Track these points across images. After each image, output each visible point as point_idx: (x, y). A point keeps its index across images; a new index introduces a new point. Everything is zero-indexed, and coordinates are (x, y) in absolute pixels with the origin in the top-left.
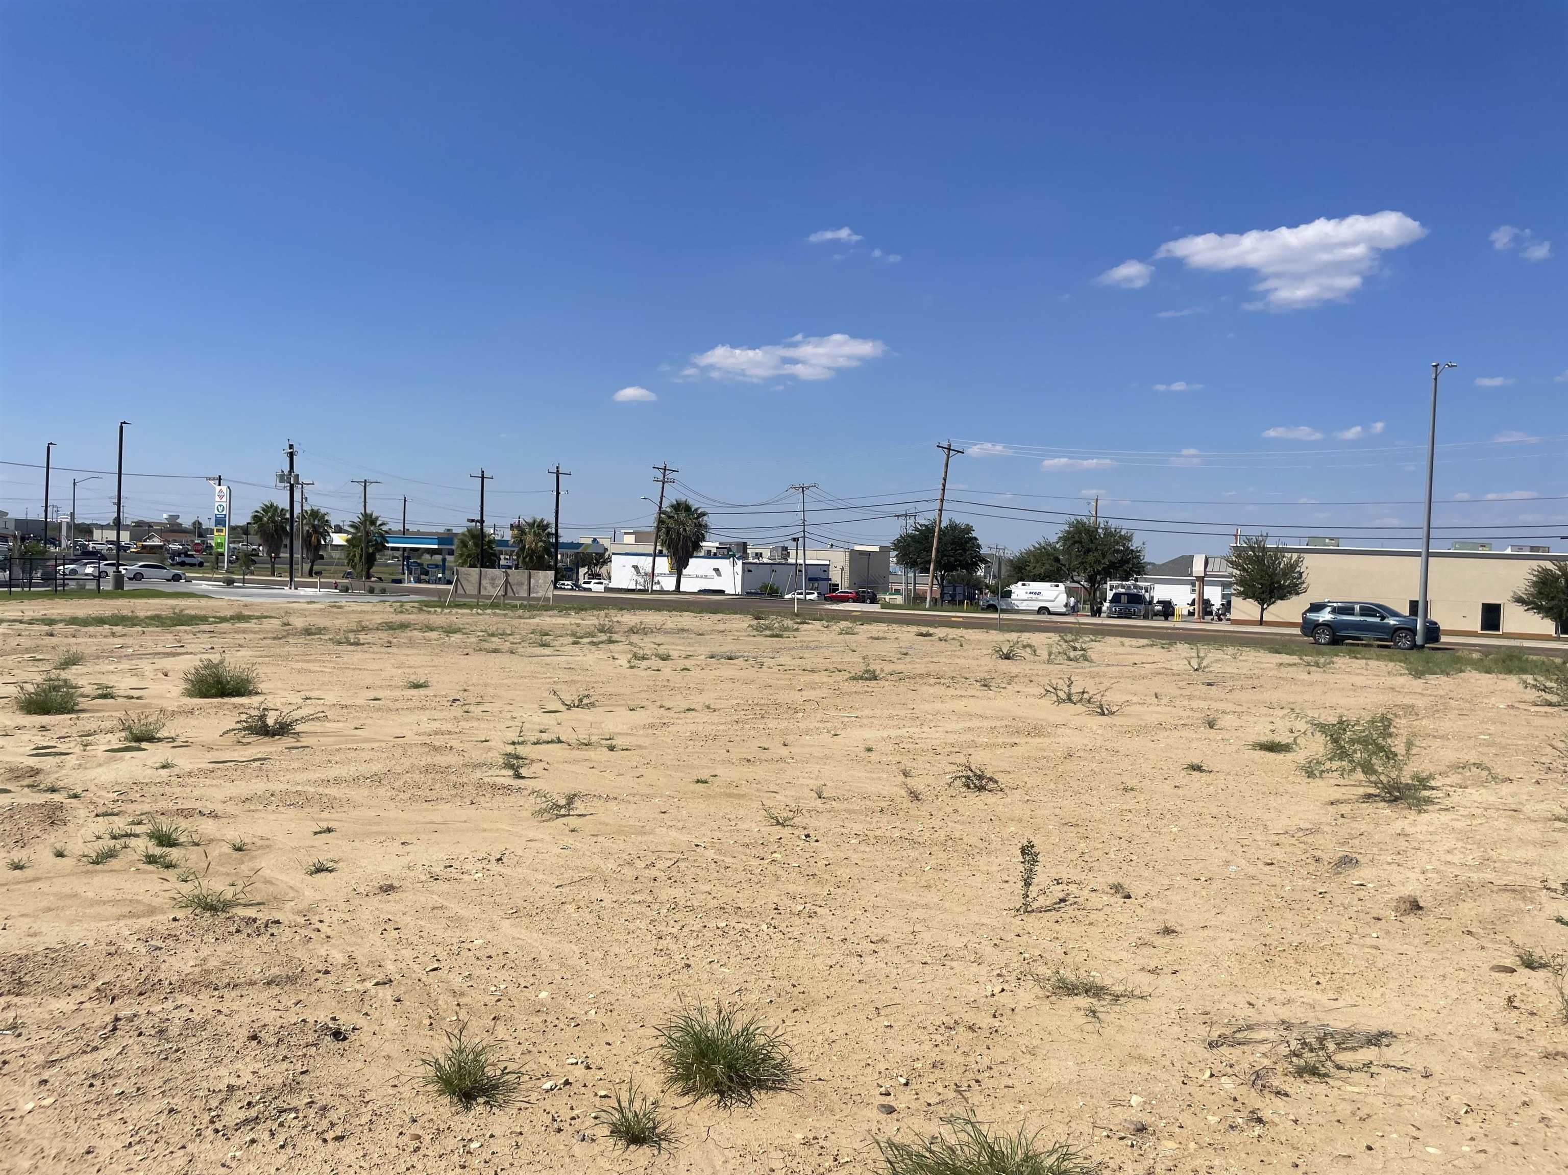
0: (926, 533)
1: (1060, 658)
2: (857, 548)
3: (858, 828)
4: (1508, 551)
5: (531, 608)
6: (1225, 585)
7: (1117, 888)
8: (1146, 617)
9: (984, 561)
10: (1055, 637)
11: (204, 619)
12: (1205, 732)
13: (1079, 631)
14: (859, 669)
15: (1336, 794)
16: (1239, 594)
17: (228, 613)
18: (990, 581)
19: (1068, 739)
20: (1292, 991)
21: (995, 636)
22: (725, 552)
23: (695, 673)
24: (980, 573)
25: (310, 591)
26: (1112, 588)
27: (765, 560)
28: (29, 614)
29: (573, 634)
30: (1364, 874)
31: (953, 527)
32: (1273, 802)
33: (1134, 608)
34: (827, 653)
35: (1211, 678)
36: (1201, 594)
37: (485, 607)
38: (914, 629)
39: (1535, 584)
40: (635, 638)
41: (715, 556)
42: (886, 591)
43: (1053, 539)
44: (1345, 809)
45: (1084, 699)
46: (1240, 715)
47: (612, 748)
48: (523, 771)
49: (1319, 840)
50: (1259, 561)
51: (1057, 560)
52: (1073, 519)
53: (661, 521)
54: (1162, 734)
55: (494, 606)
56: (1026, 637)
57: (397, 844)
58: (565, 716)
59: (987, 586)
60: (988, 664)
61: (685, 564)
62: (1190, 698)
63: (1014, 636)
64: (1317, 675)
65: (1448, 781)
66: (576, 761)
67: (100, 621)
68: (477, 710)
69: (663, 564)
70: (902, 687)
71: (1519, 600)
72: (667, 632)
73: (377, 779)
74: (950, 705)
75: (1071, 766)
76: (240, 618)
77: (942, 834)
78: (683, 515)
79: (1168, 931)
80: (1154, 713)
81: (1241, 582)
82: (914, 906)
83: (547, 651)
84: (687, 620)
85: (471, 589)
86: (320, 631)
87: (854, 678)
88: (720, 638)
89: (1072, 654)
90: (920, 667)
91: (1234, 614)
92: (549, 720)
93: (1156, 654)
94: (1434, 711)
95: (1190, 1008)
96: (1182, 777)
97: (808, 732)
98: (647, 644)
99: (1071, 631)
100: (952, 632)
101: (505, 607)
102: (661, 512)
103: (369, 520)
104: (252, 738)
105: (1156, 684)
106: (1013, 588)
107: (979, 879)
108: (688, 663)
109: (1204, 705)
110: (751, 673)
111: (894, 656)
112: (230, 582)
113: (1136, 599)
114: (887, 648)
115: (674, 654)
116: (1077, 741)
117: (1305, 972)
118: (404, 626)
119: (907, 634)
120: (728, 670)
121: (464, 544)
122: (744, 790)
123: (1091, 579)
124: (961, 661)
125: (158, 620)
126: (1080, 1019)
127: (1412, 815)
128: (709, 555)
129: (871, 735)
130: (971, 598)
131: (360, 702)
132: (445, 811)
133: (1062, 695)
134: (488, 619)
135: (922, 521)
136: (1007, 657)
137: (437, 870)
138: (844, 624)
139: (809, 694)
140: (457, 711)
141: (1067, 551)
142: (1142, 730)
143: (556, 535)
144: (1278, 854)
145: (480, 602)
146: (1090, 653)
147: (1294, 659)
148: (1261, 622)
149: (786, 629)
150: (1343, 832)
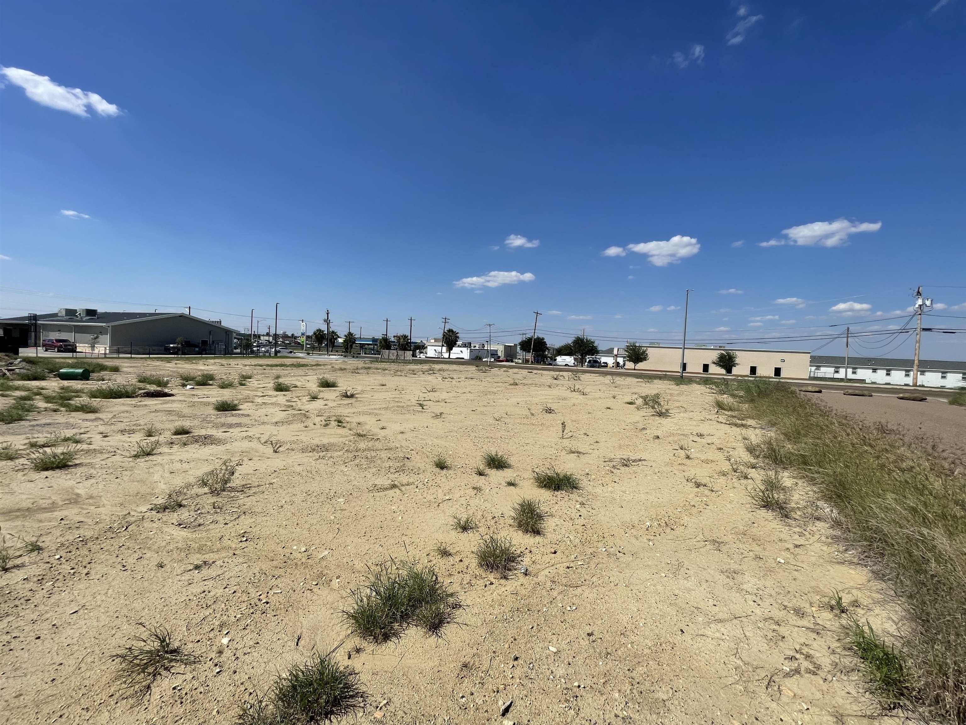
0: (530, 340)
1: (572, 380)
2: (507, 344)
3: (518, 421)
4: (712, 347)
5: (405, 363)
6: (624, 357)
7: (585, 434)
8: (599, 367)
9: (547, 348)
10: (571, 373)
11: (307, 365)
12: (612, 399)
13: (578, 371)
14: (512, 382)
15: (645, 414)
16: (628, 360)
17: (314, 364)
18: (550, 355)
19: (573, 401)
20: (624, 453)
21: (552, 373)
22: (464, 345)
23: (462, 383)
24: (547, 353)
25: (334, 357)
26: (588, 358)
27: (477, 348)
28: (253, 363)
29: (422, 371)
30: (648, 431)
31: (538, 338)
32: (628, 416)
33: (595, 365)
34: (501, 377)
35: (616, 385)
36: (616, 360)
37: (391, 362)
38: (527, 371)
39: (719, 358)
40: (441, 372)
41: (461, 347)
42: (516, 358)
43: (570, 342)
44: (646, 418)
45: (579, 391)
46: (623, 395)
47: (446, 402)
48: (424, 407)
49: (638, 424)
50: (634, 350)
51: (571, 349)
52: (576, 336)
53: (444, 335)
54: (600, 400)
55: (393, 362)
56: (561, 373)
57: (399, 423)
58: (429, 394)
59: (549, 357)
60: (550, 381)
61: (452, 349)
62: (609, 391)
63: (557, 373)
64: (648, 385)
65: (675, 411)
66: (436, 405)
67: (277, 366)
68: (403, 392)
69: (444, 349)
70: (526, 387)
71: (714, 363)
72: (450, 371)
73: (386, 409)
74: (541, 392)
75: (574, 407)
76: (317, 365)
77: (540, 423)
78: (451, 334)
79: (597, 442)
80: (599, 394)
81: (628, 356)
82: (535, 437)
83: (416, 376)
84: (455, 367)
85: (386, 357)
86: (345, 369)
87: (511, 385)
88: (467, 373)
89: (575, 378)
90: (530, 382)
91: (626, 367)
92: (425, 395)
93: (601, 378)
94: (678, 395)
95: (601, 456)
96: (604, 410)
97: (500, 399)
98: (445, 374)
99: (575, 371)
100: (539, 372)
101: (397, 362)
102: (444, 332)
103: (350, 334)
104: (344, 398)
105: (600, 387)
106: (557, 358)
107: (550, 433)
108: (460, 380)
109: (613, 393)
110: (479, 383)
111: (521, 378)
112: (308, 354)
113: (596, 362)
114: (519, 376)
115: (455, 377)
116: (577, 402)
117: (628, 450)
118: (369, 368)
119: (525, 372)
120: (472, 382)
121: (381, 342)
122: (485, 413)
123: (582, 355)
124: (542, 380)
125: (292, 365)
126: (576, 457)
127: (663, 419)
128: (459, 346)
129: (519, 400)
130: (544, 361)
131: (368, 389)
132: (408, 416)
133: (572, 390)
134: (393, 366)
135: (529, 336)
136: (556, 379)
137: (413, 429)
138: (505, 369)
139: (498, 389)
140: (397, 392)
141: (574, 346)
142: (594, 399)
143: (410, 339)
144: (627, 427)
145: (389, 361)
146: (581, 378)
147: (642, 380)
148: (635, 369)
149: (487, 370)
150: (645, 423)
